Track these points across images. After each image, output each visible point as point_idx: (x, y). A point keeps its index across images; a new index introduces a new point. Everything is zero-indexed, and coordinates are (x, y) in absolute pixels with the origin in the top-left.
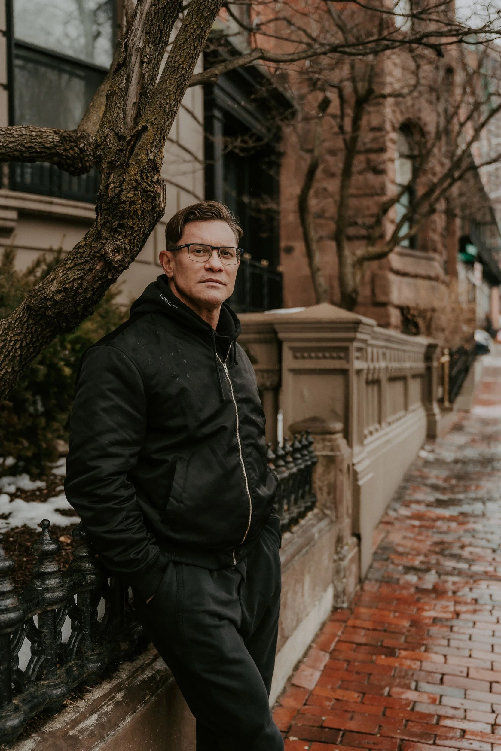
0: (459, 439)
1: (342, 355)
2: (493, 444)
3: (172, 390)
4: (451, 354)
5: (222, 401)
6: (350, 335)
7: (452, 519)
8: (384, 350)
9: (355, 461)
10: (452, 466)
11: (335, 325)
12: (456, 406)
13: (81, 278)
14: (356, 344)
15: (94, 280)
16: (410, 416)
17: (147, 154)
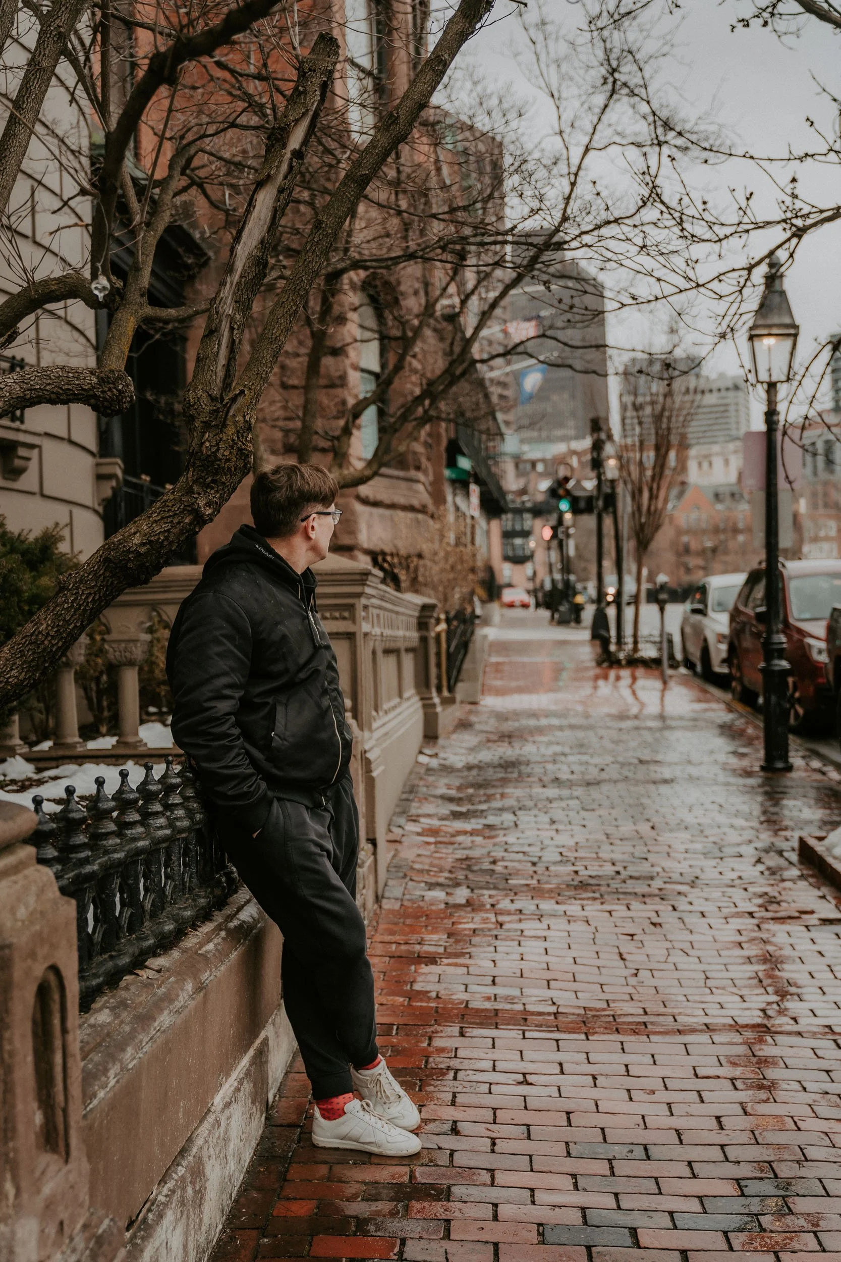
0: (468, 739)
1: (346, 614)
2: (517, 744)
3: (275, 637)
4: (448, 621)
5: (315, 647)
6: (357, 589)
7: (473, 833)
8: (378, 611)
9: (367, 747)
10: (466, 773)
11: (338, 577)
12: (459, 696)
13: (168, 531)
14: (364, 601)
15: (181, 532)
16: (405, 705)
17: (244, 416)
